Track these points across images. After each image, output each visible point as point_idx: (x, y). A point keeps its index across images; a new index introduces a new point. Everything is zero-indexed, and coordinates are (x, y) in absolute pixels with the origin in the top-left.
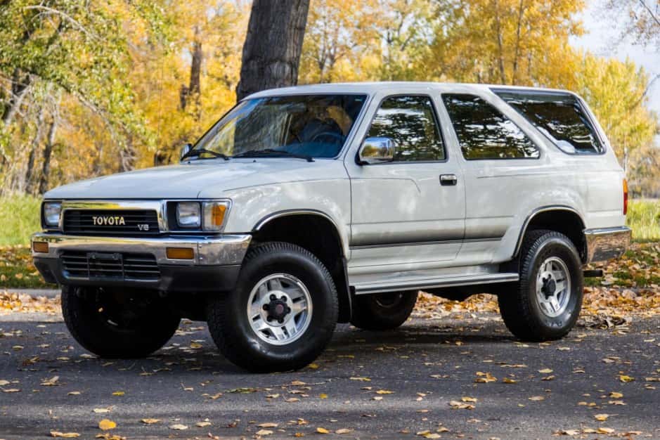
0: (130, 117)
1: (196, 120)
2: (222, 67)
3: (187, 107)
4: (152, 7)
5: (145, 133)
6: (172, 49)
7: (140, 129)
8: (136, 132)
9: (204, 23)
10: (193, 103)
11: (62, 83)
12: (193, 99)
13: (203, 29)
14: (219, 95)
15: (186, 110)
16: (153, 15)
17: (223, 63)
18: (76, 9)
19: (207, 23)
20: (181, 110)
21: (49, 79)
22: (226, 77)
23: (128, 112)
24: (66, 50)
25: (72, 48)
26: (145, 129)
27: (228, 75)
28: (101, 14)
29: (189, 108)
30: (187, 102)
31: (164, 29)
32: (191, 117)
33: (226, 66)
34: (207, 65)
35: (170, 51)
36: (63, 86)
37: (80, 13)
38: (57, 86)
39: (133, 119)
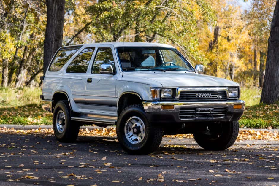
0: (196, 53)
1: (216, 55)
2: (227, 33)
3: (213, 49)
4: (207, 6)
5: (202, 60)
6: (216, 24)
7: (200, 59)
8: (199, 60)
9: (220, 14)
10: (215, 48)
11: (171, 39)
12: (216, 46)
13: (220, 16)
14: (226, 45)
15: (212, 51)
16: (208, 9)
17: (227, 31)
18: (175, 7)
19: (221, 14)
20: (211, 51)
21: (165, 37)
22: (228, 37)
23: (195, 51)
24: (173, 25)
25: (175, 24)
26: (203, 59)
27: (229, 36)
28: (186, 9)
29: (214, 50)
30: (213, 47)
31: (213, 16)
32: (214, 54)
33: (228, 32)
34: (221, 32)
35: (215, 25)
36: (171, 40)
37: (177, 9)
38: (168, 40)
39: (197, 54)
